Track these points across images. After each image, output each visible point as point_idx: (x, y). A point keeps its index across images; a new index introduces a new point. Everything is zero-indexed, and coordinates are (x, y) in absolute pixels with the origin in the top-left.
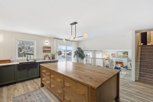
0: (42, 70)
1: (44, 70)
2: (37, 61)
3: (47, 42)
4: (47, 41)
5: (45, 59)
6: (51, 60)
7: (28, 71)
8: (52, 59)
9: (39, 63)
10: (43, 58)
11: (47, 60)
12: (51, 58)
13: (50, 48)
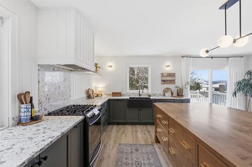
0: (156, 114)
1: (160, 114)
2: (151, 98)
3: (169, 66)
4: (168, 64)
5: (164, 95)
6: (175, 98)
7: (139, 111)
8: (178, 95)
10: (162, 93)
11: (168, 96)
12: (175, 94)
13: (173, 75)
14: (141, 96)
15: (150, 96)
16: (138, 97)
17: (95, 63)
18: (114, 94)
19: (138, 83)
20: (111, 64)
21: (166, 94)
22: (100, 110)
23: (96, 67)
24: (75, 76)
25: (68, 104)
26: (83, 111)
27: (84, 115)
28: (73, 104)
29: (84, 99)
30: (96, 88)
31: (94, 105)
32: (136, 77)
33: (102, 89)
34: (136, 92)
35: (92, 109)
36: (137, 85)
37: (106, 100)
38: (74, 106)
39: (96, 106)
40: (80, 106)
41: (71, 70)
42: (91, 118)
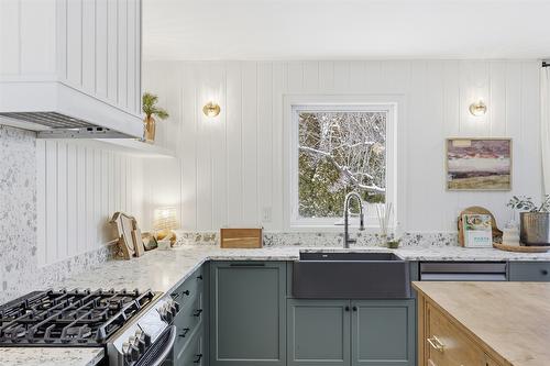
0: (428, 334)
1: (442, 334)
2: (403, 253)
5: (461, 242)
6: (511, 256)
7: (347, 315)
8: (524, 240)
9: (415, 269)
10: (449, 230)
11: (479, 246)
12: (511, 237)
13: (502, 148)
14: (353, 248)
15: (393, 245)
16: (340, 249)
17: (143, 92)
18: (230, 236)
19: (334, 179)
20: (215, 99)
21: (469, 236)
22: (168, 318)
23: (149, 112)
24: (52, 158)
25: (23, 291)
26: (93, 326)
27: (101, 343)
28: (44, 288)
29: (94, 261)
30: (148, 207)
31: (143, 291)
32: (325, 152)
33: (175, 213)
34: (332, 224)
35: (135, 310)
36: (333, 189)
37: (195, 264)
38: (51, 295)
39: (150, 296)
40: (78, 296)
41: (37, 133)
42: (132, 356)
